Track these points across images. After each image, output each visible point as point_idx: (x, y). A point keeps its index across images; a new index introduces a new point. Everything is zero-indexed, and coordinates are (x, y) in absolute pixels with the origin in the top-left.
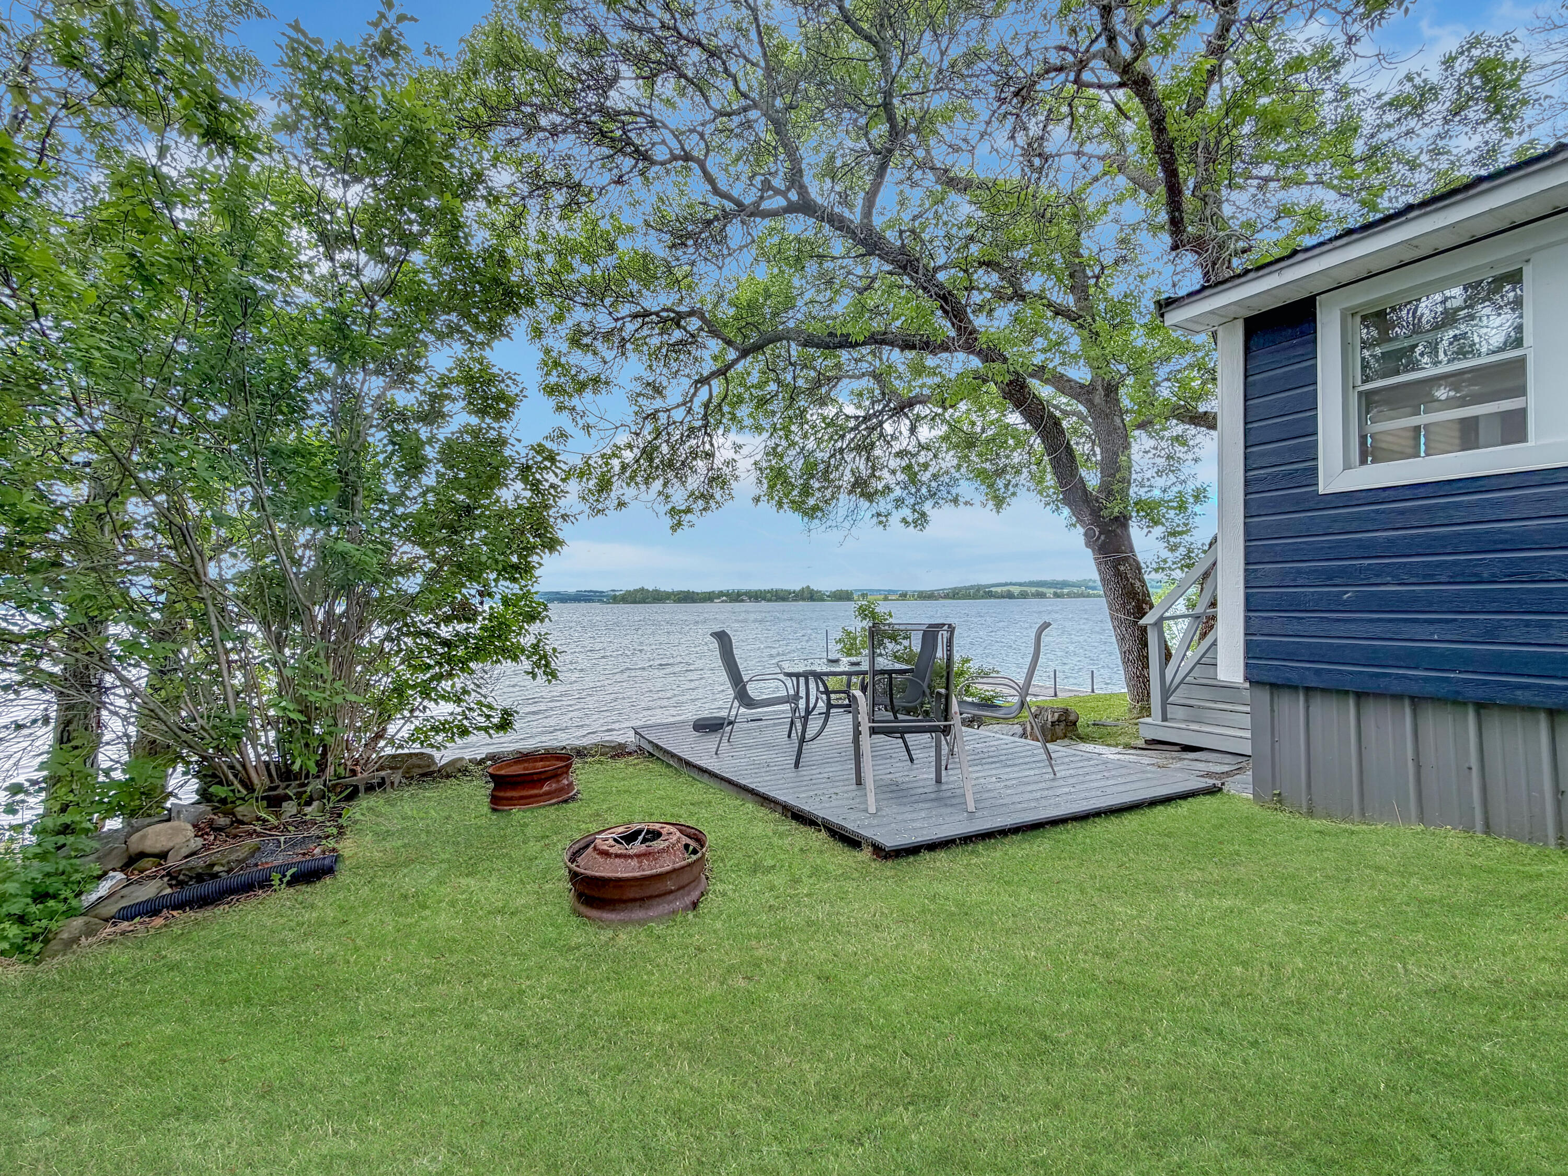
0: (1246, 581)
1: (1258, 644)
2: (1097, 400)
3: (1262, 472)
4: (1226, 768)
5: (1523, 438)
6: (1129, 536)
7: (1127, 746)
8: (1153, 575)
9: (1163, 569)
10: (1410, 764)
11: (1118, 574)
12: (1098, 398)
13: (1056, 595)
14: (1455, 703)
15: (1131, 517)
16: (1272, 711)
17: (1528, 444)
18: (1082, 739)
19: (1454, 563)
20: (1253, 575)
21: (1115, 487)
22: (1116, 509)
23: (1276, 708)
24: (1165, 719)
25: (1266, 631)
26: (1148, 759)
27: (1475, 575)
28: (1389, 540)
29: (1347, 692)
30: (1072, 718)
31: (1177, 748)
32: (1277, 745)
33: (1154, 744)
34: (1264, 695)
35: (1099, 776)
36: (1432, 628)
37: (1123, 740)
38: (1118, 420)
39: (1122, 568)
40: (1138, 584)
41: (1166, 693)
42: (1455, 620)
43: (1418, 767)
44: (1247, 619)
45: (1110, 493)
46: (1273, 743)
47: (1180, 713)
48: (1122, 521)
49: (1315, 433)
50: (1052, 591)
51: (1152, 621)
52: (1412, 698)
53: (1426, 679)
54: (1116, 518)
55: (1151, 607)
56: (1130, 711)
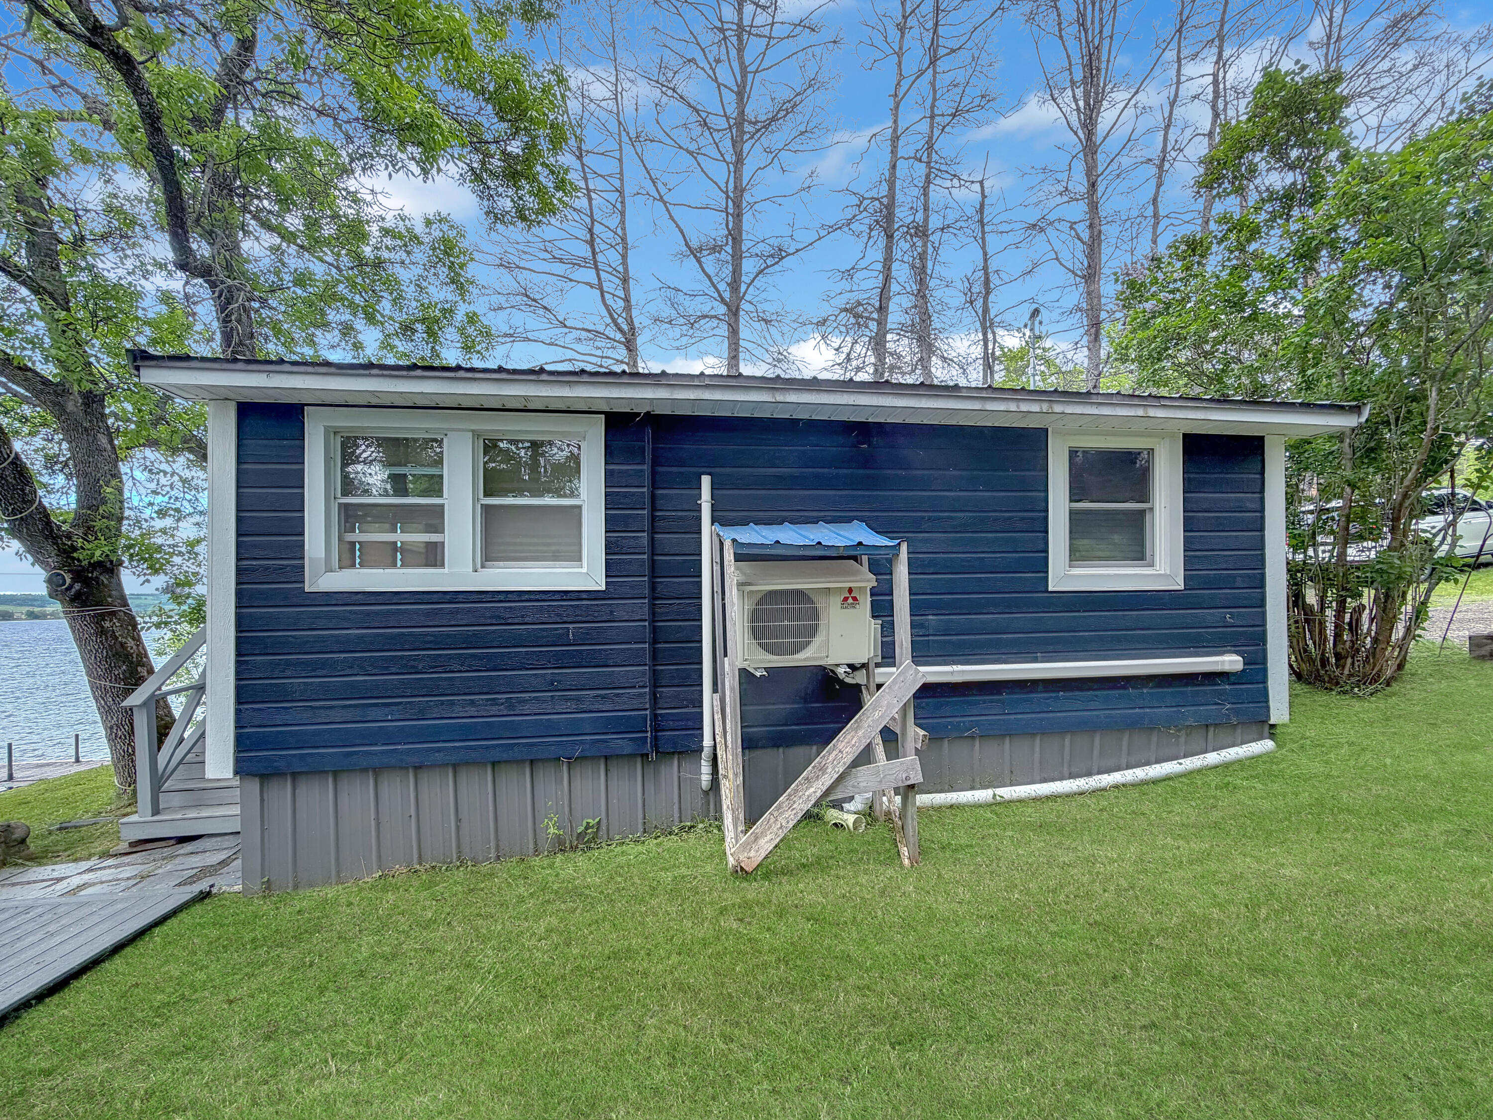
0: (237, 673)
1: (249, 736)
2: (70, 407)
3: (254, 563)
4: (223, 856)
5: (442, 565)
6: (119, 584)
7: (106, 855)
8: (155, 633)
9: (166, 623)
10: (373, 823)
11: (102, 632)
12: (73, 405)
13: (32, 616)
14: (401, 768)
15: (121, 563)
16: (262, 800)
17: (446, 570)
18: (37, 859)
19: (401, 657)
20: (243, 667)
21: (98, 524)
22: (98, 553)
23: (265, 797)
24: (156, 811)
25: (257, 723)
26: (130, 868)
27: (413, 667)
28: (358, 637)
29: (326, 772)
30: (18, 834)
31: (172, 842)
32: (266, 833)
33: (141, 845)
34: (254, 785)
35: (39, 936)
36: (387, 710)
37: (99, 847)
38: (103, 440)
39: (107, 624)
40: (131, 643)
41: (158, 782)
42: (401, 703)
43: (378, 824)
44: (238, 712)
45: (88, 529)
46: (263, 831)
47: (177, 799)
48: (110, 567)
49: (302, 534)
50: (25, 609)
51: (138, 703)
52: (374, 770)
53: (383, 752)
54: (100, 564)
55: (151, 671)
56: (119, 796)
